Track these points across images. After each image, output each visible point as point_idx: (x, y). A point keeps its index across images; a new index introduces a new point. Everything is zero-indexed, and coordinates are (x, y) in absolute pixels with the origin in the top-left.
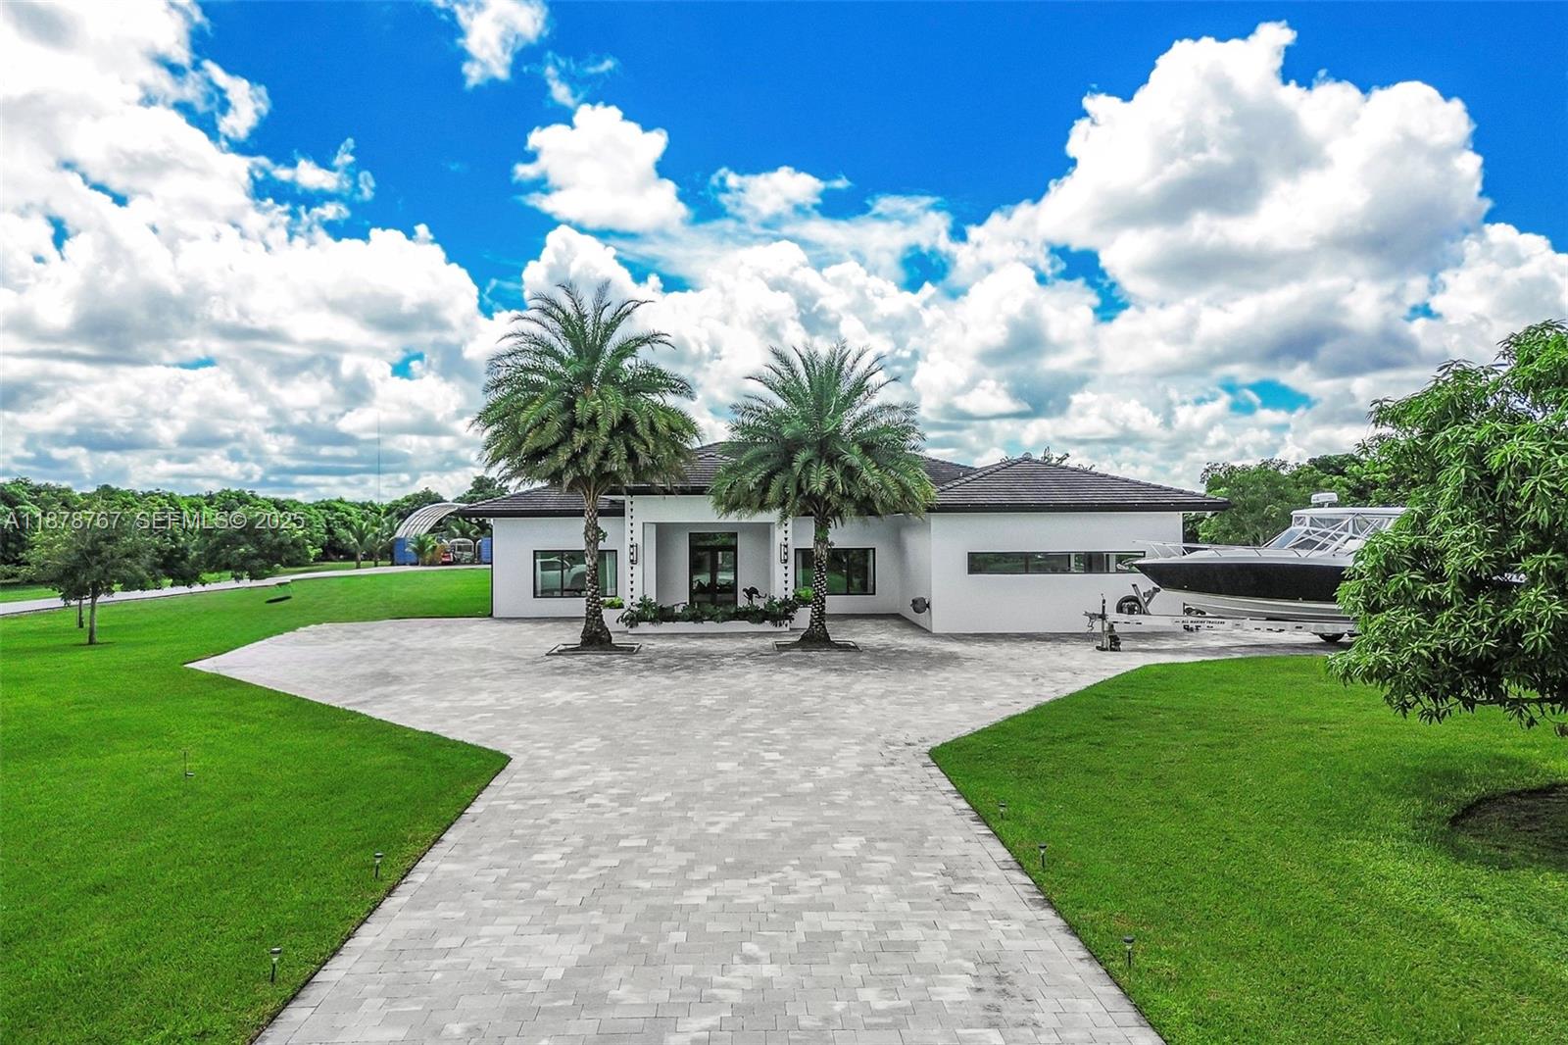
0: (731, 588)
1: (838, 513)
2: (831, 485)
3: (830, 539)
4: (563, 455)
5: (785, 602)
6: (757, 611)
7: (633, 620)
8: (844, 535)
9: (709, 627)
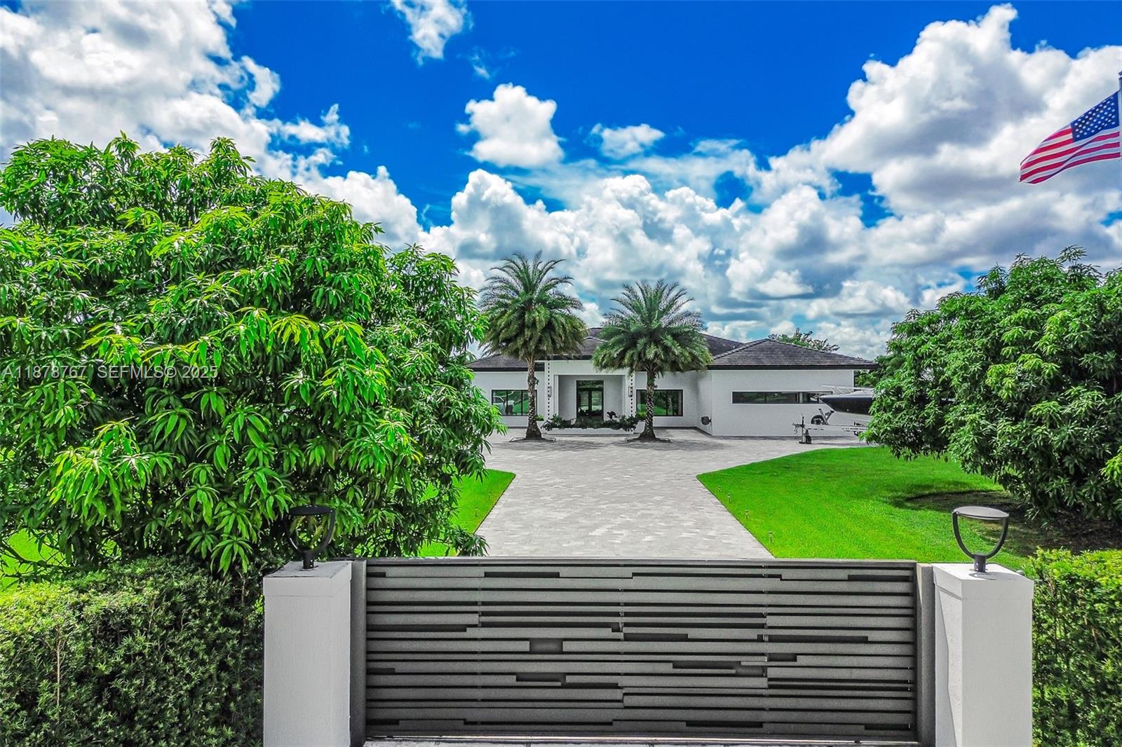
0: (600, 413)
1: (661, 369)
2: (656, 355)
3: (655, 383)
4: (520, 342)
5: (631, 418)
6: (616, 423)
7: (549, 427)
8: (664, 382)
9: (589, 430)
